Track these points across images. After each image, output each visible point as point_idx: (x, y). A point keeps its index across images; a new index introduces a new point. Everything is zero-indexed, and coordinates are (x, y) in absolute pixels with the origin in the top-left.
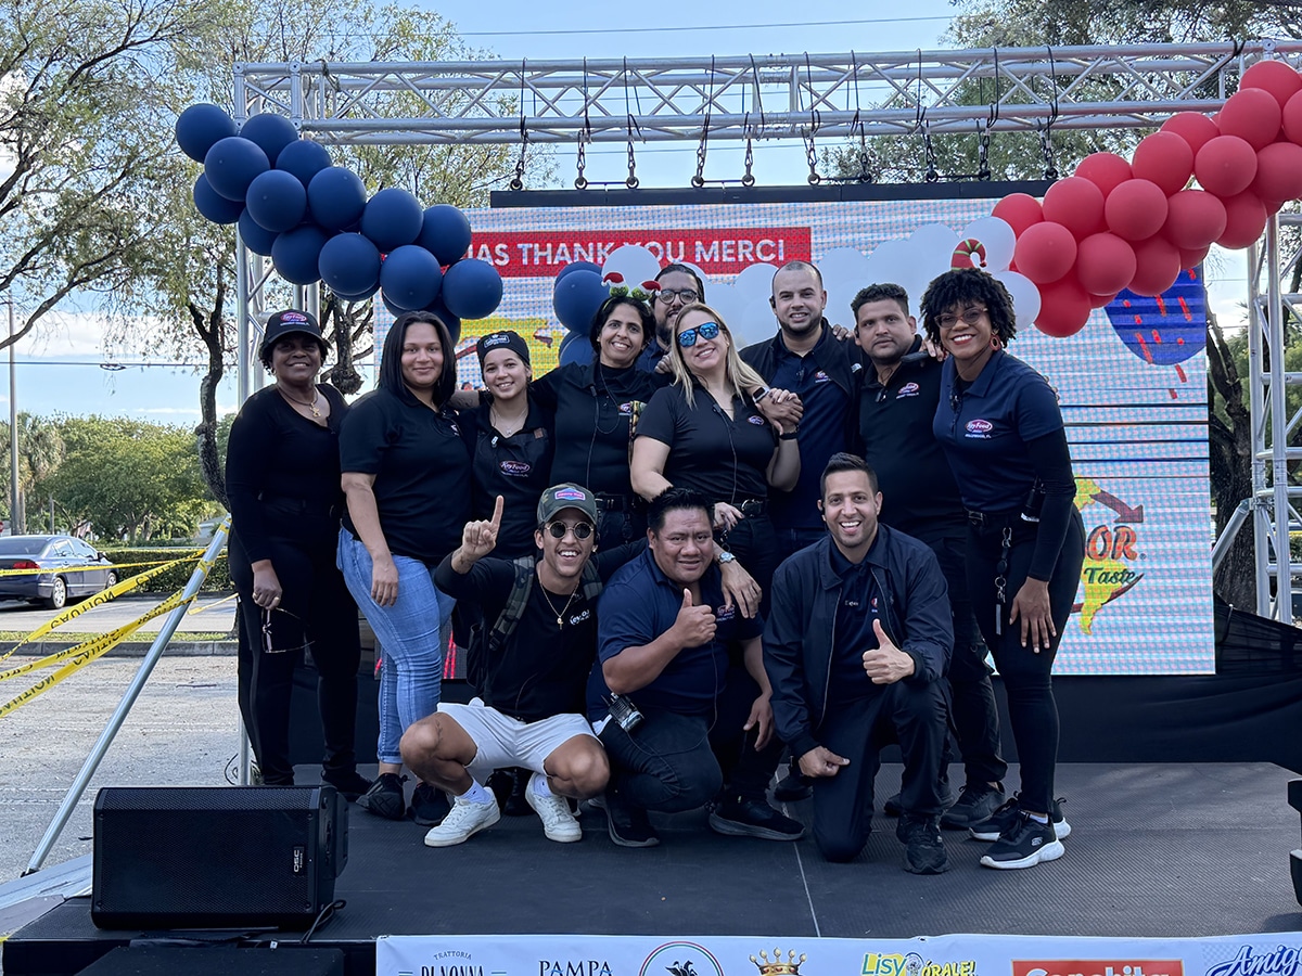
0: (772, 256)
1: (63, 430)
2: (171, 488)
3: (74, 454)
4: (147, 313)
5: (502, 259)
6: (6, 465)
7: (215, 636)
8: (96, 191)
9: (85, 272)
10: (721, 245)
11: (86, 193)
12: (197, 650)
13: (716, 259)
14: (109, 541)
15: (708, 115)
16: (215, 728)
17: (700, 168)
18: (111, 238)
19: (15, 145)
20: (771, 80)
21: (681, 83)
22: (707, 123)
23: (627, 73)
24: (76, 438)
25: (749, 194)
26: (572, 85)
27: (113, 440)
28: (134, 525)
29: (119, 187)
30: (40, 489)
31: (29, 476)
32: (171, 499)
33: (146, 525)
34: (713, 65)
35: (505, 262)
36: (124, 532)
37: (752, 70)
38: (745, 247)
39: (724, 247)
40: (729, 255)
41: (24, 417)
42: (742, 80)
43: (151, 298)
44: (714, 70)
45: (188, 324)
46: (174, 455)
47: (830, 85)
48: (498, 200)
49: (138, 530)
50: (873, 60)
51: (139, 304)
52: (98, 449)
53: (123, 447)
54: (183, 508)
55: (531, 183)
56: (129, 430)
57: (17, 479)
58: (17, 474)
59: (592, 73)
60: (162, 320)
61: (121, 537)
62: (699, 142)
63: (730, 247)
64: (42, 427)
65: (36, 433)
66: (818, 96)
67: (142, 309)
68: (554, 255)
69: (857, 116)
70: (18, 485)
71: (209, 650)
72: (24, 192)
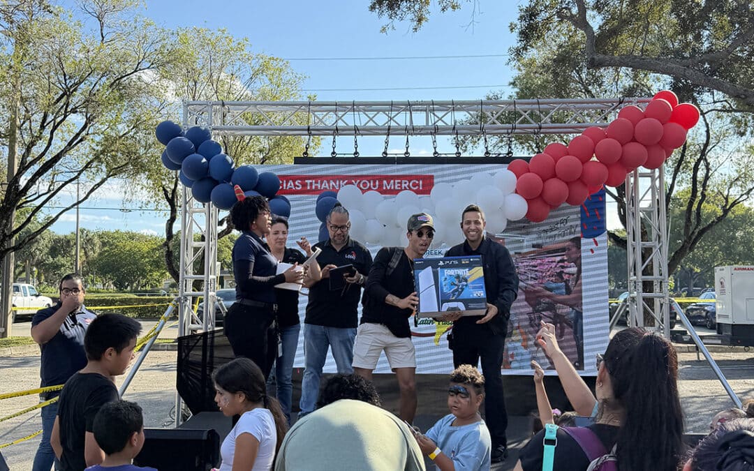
0: (417, 187)
1: (100, 237)
2: (151, 266)
3: (106, 249)
4: (142, 188)
5: (298, 187)
6: (74, 253)
7: (168, 341)
8: (121, 134)
9: (114, 172)
10: (394, 182)
11: (117, 135)
12: (160, 348)
13: (392, 188)
14: (121, 290)
15: (389, 126)
16: (167, 387)
17: (386, 148)
18: (127, 156)
19: (85, 114)
20: (417, 110)
21: (378, 111)
22: (389, 129)
23: (354, 107)
24: (107, 240)
25: (407, 160)
26: (330, 111)
27: (124, 242)
28: (132, 283)
29: (131, 133)
30: (90, 263)
31: (84, 258)
32: (151, 271)
33: (139, 281)
34: (392, 104)
35: (300, 188)
36: (128, 285)
37: (409, 107)
38: (405, 183)
39: (396, 183)
40: (398, 187)
41: (82, 231)
42: (405, 110)
43: (145, 183)
44: (393, 106)
45: (161, 194)
46: (154, 250)
47: (444, 113)
48: (298, 161)
49: (135, 285)
50: (461, 103)
51: (138, 184)
52: (116, 246)
53: (129, 245)
54: (156, 274)
55: (313, 153)
56: (132, 237)
57: (79, 260)
58: (79, 257)
59: (339, 107)
60: (149, 192)
61: (126, 288)
62: (386, 136)
63: (398, 183)
64: (90, 235)
65: (88, 238)
66: (438, 117)
67: (140, 187)
68: (321, 184)
69: (454, 128)
70: (79, 262)
71: (166, 348)
72: (88, 134)
